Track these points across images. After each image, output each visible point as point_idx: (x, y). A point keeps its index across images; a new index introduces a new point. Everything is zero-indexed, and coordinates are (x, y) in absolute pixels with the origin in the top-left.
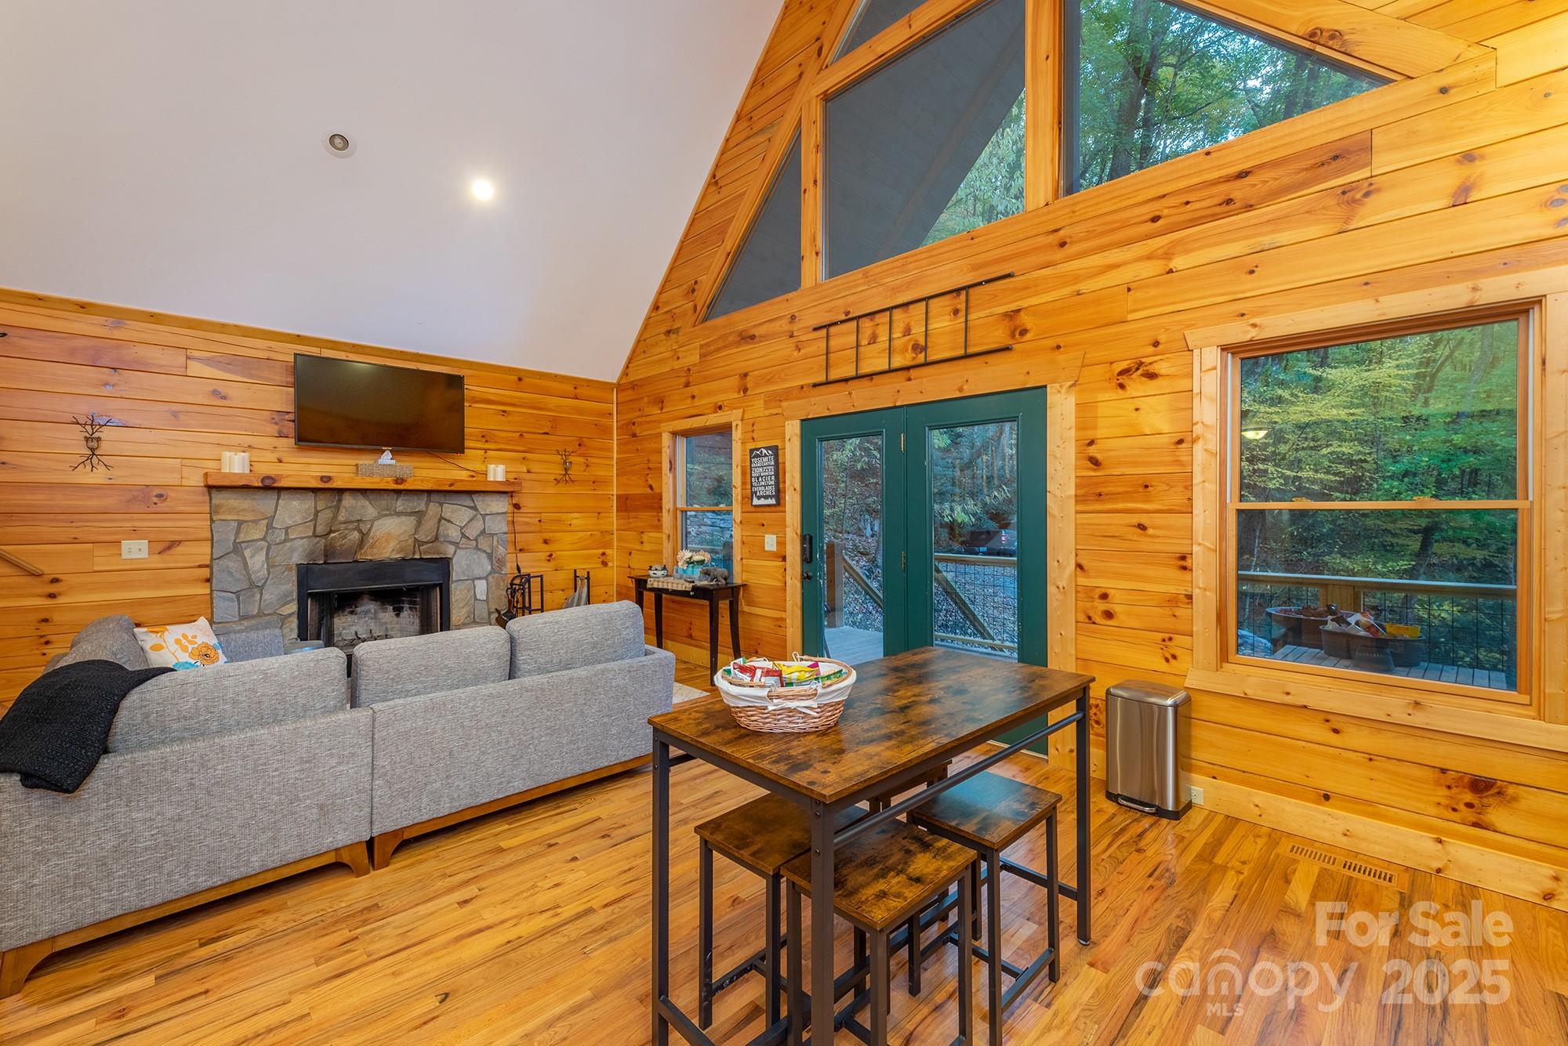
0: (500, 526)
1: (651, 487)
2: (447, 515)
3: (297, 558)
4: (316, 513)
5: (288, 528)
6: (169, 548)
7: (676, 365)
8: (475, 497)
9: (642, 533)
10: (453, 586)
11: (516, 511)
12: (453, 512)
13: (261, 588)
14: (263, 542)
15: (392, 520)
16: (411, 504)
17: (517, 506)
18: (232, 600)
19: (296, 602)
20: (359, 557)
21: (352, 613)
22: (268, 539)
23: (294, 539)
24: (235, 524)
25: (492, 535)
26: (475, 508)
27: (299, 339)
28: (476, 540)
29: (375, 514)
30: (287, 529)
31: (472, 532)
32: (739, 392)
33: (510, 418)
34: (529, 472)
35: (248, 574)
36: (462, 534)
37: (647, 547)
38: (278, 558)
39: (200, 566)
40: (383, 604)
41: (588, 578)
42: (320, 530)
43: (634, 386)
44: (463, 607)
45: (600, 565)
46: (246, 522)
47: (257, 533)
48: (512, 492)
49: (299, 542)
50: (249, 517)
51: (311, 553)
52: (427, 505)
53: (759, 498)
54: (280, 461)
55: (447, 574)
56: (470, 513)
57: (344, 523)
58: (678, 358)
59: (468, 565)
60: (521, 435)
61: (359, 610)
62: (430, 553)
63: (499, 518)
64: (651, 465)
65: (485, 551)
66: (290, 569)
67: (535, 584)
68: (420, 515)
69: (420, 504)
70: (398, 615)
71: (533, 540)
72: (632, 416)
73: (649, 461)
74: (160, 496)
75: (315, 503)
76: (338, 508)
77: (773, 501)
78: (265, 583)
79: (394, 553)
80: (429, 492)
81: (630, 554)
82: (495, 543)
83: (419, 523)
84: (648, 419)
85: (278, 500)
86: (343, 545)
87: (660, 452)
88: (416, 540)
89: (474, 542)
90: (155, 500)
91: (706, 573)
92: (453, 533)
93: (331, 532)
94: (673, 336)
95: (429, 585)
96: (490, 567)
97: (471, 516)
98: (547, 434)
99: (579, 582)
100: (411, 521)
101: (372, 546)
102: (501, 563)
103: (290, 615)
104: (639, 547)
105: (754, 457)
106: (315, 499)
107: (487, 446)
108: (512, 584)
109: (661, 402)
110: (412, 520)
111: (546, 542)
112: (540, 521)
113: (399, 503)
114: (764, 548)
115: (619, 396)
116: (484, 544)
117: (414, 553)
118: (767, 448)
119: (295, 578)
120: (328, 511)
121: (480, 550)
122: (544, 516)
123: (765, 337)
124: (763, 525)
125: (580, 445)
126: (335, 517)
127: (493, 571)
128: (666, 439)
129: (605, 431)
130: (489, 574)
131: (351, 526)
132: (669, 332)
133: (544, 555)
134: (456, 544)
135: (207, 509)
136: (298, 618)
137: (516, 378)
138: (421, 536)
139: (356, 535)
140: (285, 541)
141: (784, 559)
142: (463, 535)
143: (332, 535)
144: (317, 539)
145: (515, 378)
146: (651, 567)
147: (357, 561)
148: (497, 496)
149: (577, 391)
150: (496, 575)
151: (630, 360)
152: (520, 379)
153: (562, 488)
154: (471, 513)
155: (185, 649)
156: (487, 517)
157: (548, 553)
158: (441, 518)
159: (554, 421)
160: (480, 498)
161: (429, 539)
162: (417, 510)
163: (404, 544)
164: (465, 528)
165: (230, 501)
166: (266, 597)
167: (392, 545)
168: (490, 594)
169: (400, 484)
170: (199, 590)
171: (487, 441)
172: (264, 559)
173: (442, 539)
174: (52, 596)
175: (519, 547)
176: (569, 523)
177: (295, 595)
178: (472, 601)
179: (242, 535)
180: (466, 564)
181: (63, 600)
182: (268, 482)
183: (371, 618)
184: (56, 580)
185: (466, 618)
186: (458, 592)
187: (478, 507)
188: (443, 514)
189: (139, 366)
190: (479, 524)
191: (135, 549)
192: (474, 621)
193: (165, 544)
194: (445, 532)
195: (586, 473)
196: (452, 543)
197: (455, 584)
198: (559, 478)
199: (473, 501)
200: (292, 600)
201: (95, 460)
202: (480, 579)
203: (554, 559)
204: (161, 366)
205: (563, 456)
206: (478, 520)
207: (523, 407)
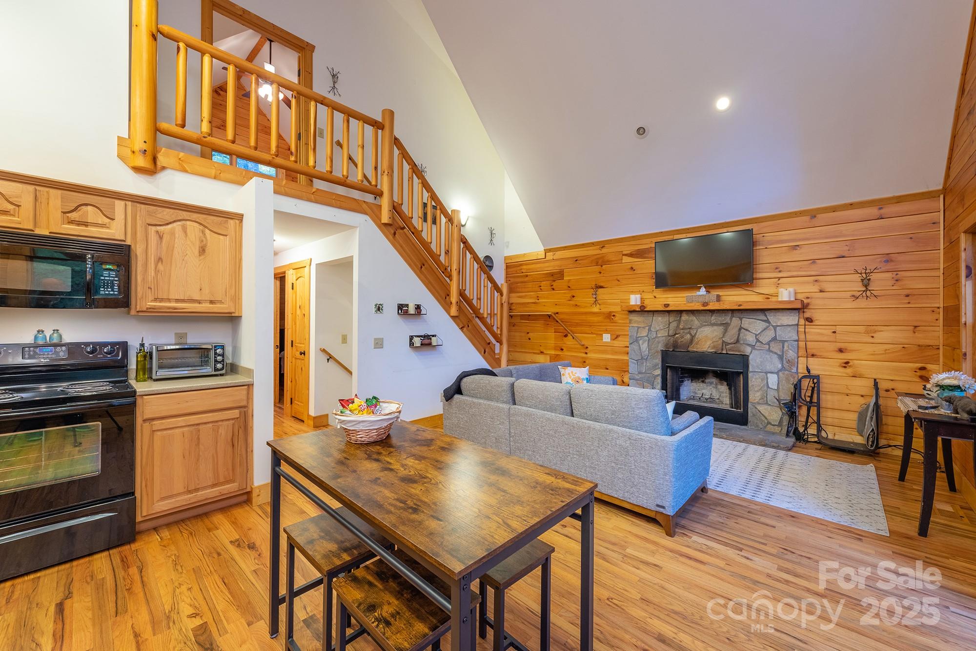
0: (789, 335)
2: (745, 326)
3: (661, 347)
4: (670, 323)
5: (657, 331)
6: (616, 338)
8: (767, 313)
10: (750, 375)
11: (807, 323)
12: (750, 324)
13: (646, 360)
14: (646, 338)
15: (709, 329)
16: (720, 319)
17: (809, 320)
18: (635, 364)
19: (661, 369)
20: (690, 349)
21: (703, 382)
22: (649, 336)
23: (660, 337)
24: (636, 329)
25: (783, 342)
26: (767, 321)
28: (769, 345)
29: (699, 325)
31: (765, 339)
33: (802, 250)
34: (821, 291)
35: (641, 352)
36: (756, 338)
38: (653, 346)
39: (626, 347)
42: (671, 333)
44: (758, 391)
45: (918, 380)
46: (641, 327)
47: (644, 333)
48: (802, 309)
49: (662, 339)
50: (642, 325)
51: (666, 345)
52: (731, 319)
54: (656, 297)
55: (746, 366)
56: (764, 325)
57: (682, 329)
60: (814, 262)
61: (707, 381)
62: (733, 351)
63: (790, 329)
65: (776, 353)
66: (658, 352)
68: (726, 325)
69: (727, 318)
71: (826, 348)
74: (614, 316)
75: (669, 319)
76: (679, 321)
78: (648, 357)
79: (710, 348)
80: (733, 311)
82: (786, 348)
83: (725, 331)
85: (653, 317)
86: (682, 342)
88: (723, 342)
89: (767, 346)
90: (613, 317)
92: (751, 339)
93: (676, 334)
95: (736, 372)
96: (780, 365)
97: (765, 327)
98: (844, 257)
100: (721, 329)
101: (697, 344)
102: (791, 363)
103: (658, 376)
106: (669, 317)
107: (780, 275)
109: (963, 200)
111: (841, 351)
112: (834, 332)
113: (713, 318)
116: (776, 347)
117: (722, 350)
119: (660, 356)
120: (675, 323)
121: (772, 352)
122: (838, 329)
125: (887, 261)
126: (678, 326)
127: (783, 369)
129: (935, 242)
130: (780, 370)
131: (686, 331)
133: (839, 362)
134: (753, 347)
135: (627, 321)
136: (662, 379)
137: (810, 217)
138: (727, 339)
139: (688, 336)
140: (656, 337)
142: (758, 340)
143: (677, 336)
144: (670, 337)
145: (808, 218)
147: (689, 351)
148: (788, 312)
149: (883, 211)
150: (786, 372)
152: (813, 218)
153: (862, 303)
154: (765, 325)
156: (778, 328)
157: (846, 361)
158: (741, 328)
160: (772, 314)
161: (732, 341)
162: (724, 322)
163: (715, 343)
164: (759, 335)
165: (635, 318)
166: (648, 365)
167: (709, 343)
168: (780, 385)
169: (706, 306)
170: (626, 358)
171: (780, 271)
172: (647, 345)
173: (742, 342)
174: (586, 353)
175: (810, 352)
176: (873, 335)
177: (660, 366)
178: (766, 388)
179: (639, 334)
180: (761, 361)
181: (589, 355)
182: (642, 308)
183: (714, 387)
184: (587, 348)
185: (760, 399)
186: (754, 380)
187: (770, 320)
188: (742, 325)
189: (608, 262)
190: (770, 333)
191: (607, 338)
192: (767, 403)
193: (615, 336)
194: (744, 337)
195: (894, 288)
196: (749, 345)
197: (752, 374)
199: (766, 316)
200: (658, 368)
202: (772, 373)
203: (850, 366)
204: (614, 261)
206: (770, 330)
207: (816, 239)
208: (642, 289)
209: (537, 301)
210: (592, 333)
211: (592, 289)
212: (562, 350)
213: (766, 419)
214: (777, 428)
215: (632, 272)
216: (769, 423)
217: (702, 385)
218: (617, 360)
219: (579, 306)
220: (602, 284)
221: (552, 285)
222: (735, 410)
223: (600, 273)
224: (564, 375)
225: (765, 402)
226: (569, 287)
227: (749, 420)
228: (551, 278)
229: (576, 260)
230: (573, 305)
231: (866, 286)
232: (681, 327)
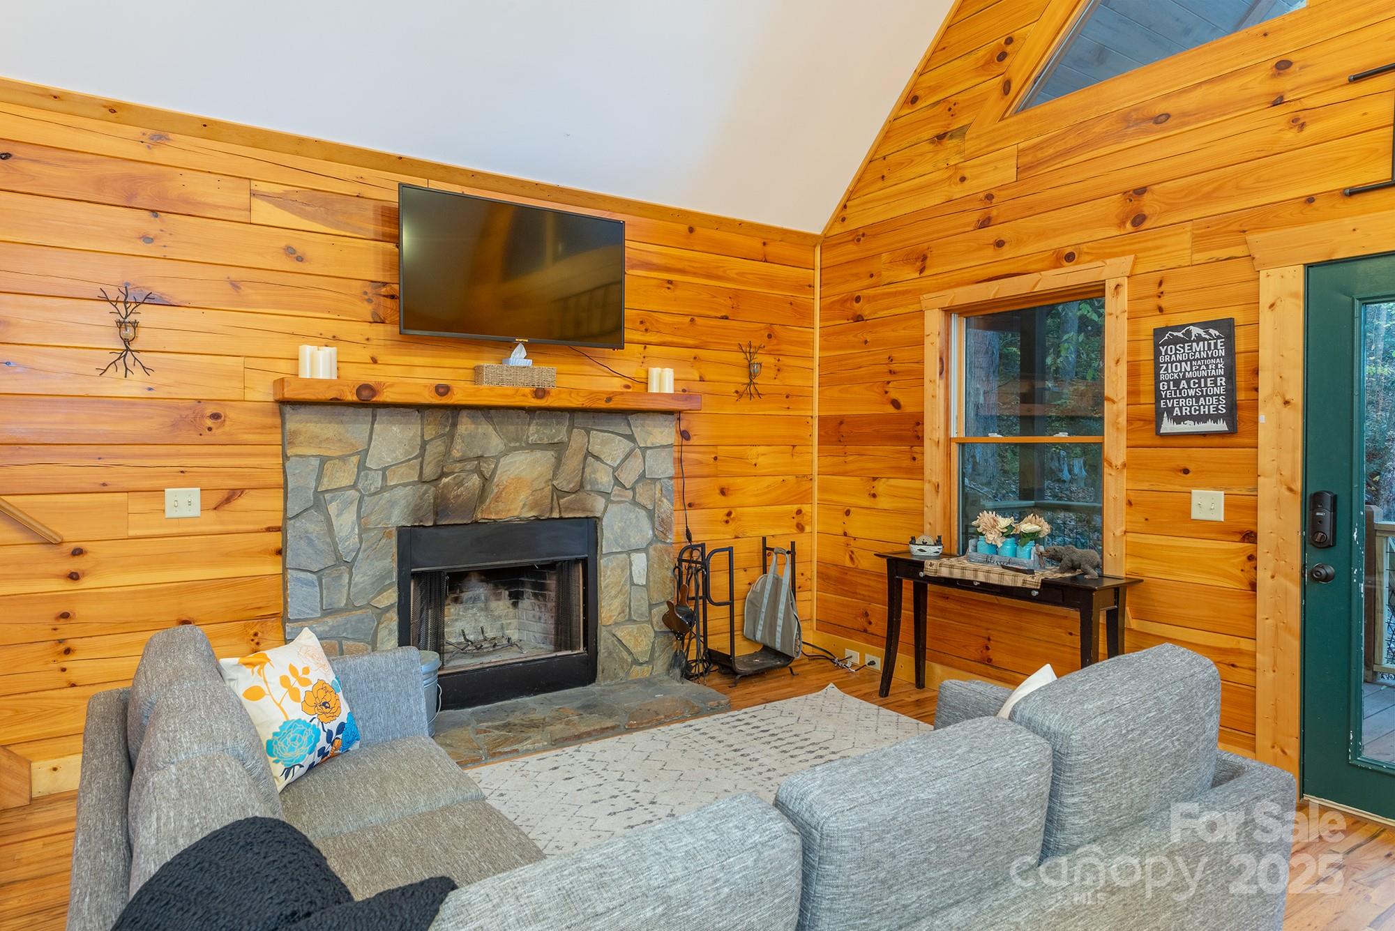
0: (663, 466)
1: (896, 404)
2: (595, 448)
3: (398, 518)
4: (424, 445)
5: (386, 468)
6: (228, 500)
7: (958, 191)
8: (631, 418)
9: (875, 479)
10: (602, 562)
11: (685, 442)
12: (603, 443)
13: (350, 565)
14: (352, 492)
15: (523, 457)
16: (548, 431)
17: (685, 435)
18: (309, 583)
19: (396, 588)
20: (479, 516)
22: (360, 486)
23: (395, 486)
24: (316, 462)
25: (654, 480)
27: (399, 164)
28: (633, 489)
29: (501, 447)
30: (384, 470)
31: (628, 477)
32: (1122, 224)
33: (678, 293)
34: (702, 380)
35: (335, 544)
36: (616, 479)
37: (883, 502)
38: (373, 518)
39: (269, 530)
40: (496, 586)
41: (792, 552)
42: (429, 471)
43: (858, 237)
44: (616, 597)
45: (795, 530)
46: (330, 458)
47: (343, 476)
48: (680, 412)
49: (400, 493)
50: (334, 451)
51: (416, 509)
52: (570, 432)
53: (1179, 420)
54: (374, 361)
55: (594, 544)
56: (625, 445)
57: (460, 461)
58: (963, 179)
59: (623, 530)
60: (692, 320)
61: (465, 596)
62: (573, 510)
63: (663, 453)
64: (894, 367)
65: (644, 507)
66: (389, 536)
68: (559, 448)
69: (558, 431)
71: (706, 489)
72: (853, 287)
73: (891, 359)
74: (216, 416)
75: (422, 429)
76: (451, 437)
77: (1222, 426)
78: (355, 555)
79: (525, 509)
80: (573, 411)
81: (848, 513)
82: (658, 494)
83: (559, 462)
84: (891, 289)
85: (373, 424)
86: (458, 496)
87: (919, 343)
88: (555, 488)
89: (630, 493)
90: (209, 423)
91: (1055, 558)
92: (603, 478)
93: (443, 475)
94: (949, 143)
96: (650, 532)
97: (628, 450)
98: (727, 318)
100: (545, 459)
101: (497, 498)
102: (666, 525)
103: (388, 609)
104: (867, 502)
105: (1167, 343)
106: (422, 424)
107: (646, 338)
108: (680, 560)
109: (921, 260)
110: (550, 455)
111: (723, 492)
112: (715, 458)
113: (533, 428)
114: (1190, 514)
115: (823, 256)
116: (643, 494)
117: (552, 510)
118: (1205, 325)
119: (395, 550)
120: (438, 442)
121: (638, 504)
122: (722, 451)
123: (1186, 117)
124: (1186, 471)
125: (770, 336)
126: (448, 452)
127: (656, 538)
128: (933, 321)
129: (803, 314)
130: (650, 544)
131: (469, 466)
132: (941, 137)
133: (721, 513)
134: (605, 494)
135: (278, 438)
136: (399, 614)
137: (687, 227)
138: (563, 483)
139: (475, 480)
140: (384, 488)
141: (1250, 536)
142: (617, 482)
143: (445, 480)
144: (425, 487)
145: (684, 228)
146: (913, 538)
147: (476, 522)
148: (661, 418)
149: (767, 249)
150: (659, 545)
151: (851, 194)
152: (691, 230)
153: (746, 406)
154: (627, 445)
155: (294, 695)
156: (649, 452)
157: (726, 511)
158: (588, 454)
159: (736, 295)
160: (639, 422)
161: (571, 486)
162: (556, 440)
163: (538, 495)
164: (619, 470)
165: (308, 425)
166: (357, 579)
167: (524, 496)
168: (650, 575)
169: (541, 398)
170: (272, 568)
171: (646, 331)
172: (355, 518)
173: (588, 487)
174: (74, 576)
175: (688, 499)
176: (754, 461)
177: (395, 579)
178: (628, 587)
179: (325, 480)
180: (619, 527)
181: (88, 583)
182: (365, 394)
183: (482, 610)
184: (78, 552)
185: (619, 614)
186: (609, 573)
187: (636, 435)
188: (590, 448)
189: (189, 206)
190: (638, 463)
191: (183, 502)
192: (631, 620)
193: (223, 495)
194: (593, 476)
195: (777, 382)
196: (602, 493)
197: (606, 559)
198: (742, 388)
199: (629, 426)
200: (391, 585)
201: (129, 358)
202: (637, 550)
203: (733, 519)
204: (216, 207)
205: (748, 355)
206: (635, 456)
207: (695, 274)
208: (332, 327)
210: (105, 489)
211: (105, 300)
213: (630, 653)
214: (646, 669)
215: (292, 265)
216: (636, 662)
218: (231, 584)
220: (157, 289)
222: (569, 652)
223: (149, 240)
225: (627, 618)
227: (600, 668)
231: (751, 376)
232: (456, 454)
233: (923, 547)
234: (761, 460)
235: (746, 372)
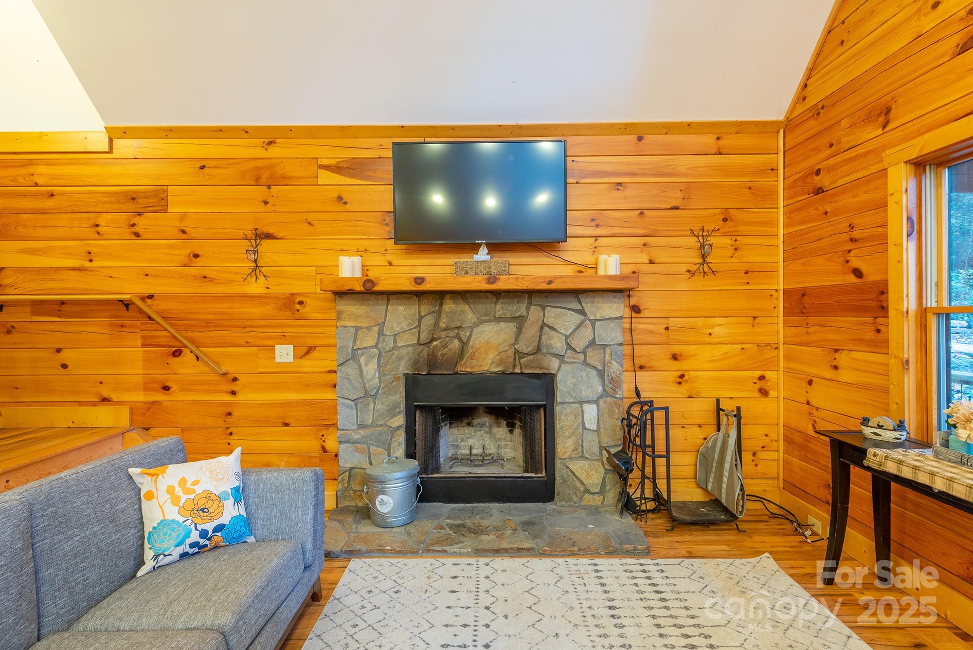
0: (612, 335)
1: (858, 273)
2: (550, 321)
3: (404, 368)
4: (420, 319)
5: (397, 334)
6: (307, 353)
7: (929, 22)
8: (582, 298)
9: (836, 351)
10: (558, 409)
11: (634, 315)
12: (557, 316)
13: (374, 397)
14: (374, 350)
15: (491, 327)
16: (510, 308)
17: (636, 309)
18: (350, 407)
19: (404, 415)
20: (459, 369)
21: (469, 424)
22: (380, 346)
23: (402, 347)
24: (353, 331)
25: (604, 347)
26: (582, 312)
27: (403, 131)
28: (584, 352)
29: (474, 320)
30: (395, 335)
31: (579, 343)
33: (627, 192)
34: (651, 262)
35: (363, 382)
36: (568, 344)
37: (845, 375)
38: (388, 367)
39: (328, 372)
40: (497, 417)
41: (738, 416)
42: (424, 337)
44: (569, 437)
45: (757, 395)
46: (361, 328)
47: (369, 340)
48: (630, 290)
49: (406, 351)
50: (365, 323)
51: (415, 364)
52: (528, 309)
54: (391, 264)
55: (550, 393)
56: (577, 318)
57: (445, 330)
58: (935, 5)
59: (575, 385)
60: (641, 214)
61: (475, 422)
62: (532, 367)
63: (612, 324)
64: (856, 234)
65: (594, 368)
66: (399, 379)
67: (659, 416)
68: (520, 320)
69: (519, 308)
70: (511, 432)
71: (657, 354)
72: (813, 161)
73: (851, 226)
74: (301, 303)
75: (419, 308)
76: (439, 313)
78: (378, 391)
79: (494, 365)
80: (530, 293)
81: (810, 382)
82: (608, 358)
83: (519, 331)
84: (852, 153)
85: (387, 305)
86: (443, 355)
87: (882, 205)
88: (516, 351)
89: (582, 356)
90: (298, 307)
92: (557, 343)
93: (433, 339)
95: (531, 406)
96: (601, 388)
97: (578, 322)
98: (677, 208)
99: (724, 419)
100: (510, 328)
101: (472, 357)
102: (616, 383)
103: (398, 428)
104: (829, 373)
106: (420, 304)
107: (598, 231)
108: (628, 413)
110: (511, 327)
111: (675, 357)
112: (667, 329)
113: (499, 306)
115: (787, 139)
116: (594, 358)
117: (514, 366)
119: (402, 389)
120: (430, 317)
121: (589, 365)
122: (673, 322)
125: (725, 220)
126: (437, 323)
127: (605, 394)
128: (899, 178)
129: (766, 196)
130: (601, 397)
131: (452, 333)
133: (673, 376)
134: (561, 357)
135: (333, 315)
136: (406, 432)
137: (635, 137)
138: (522, 347)
139: (456, 343)
140: (394, 348)
142: (569, 347)
143: (435, 343)
144: (421, 347)
145: (633, 138)
146: (865, 420)
147: (458, 373)
148: (611, 295)
149: (721, 142)
150: (609, 399)
151: (810, 72)
152: (640, 139)
153: (698, 282)
154: (579, 318)
155: (175, 500)
156: (598, 323)
157: (679, 373)
158: (544, 325)
159: (687, 188)
160: (589, 299)
161: (530, 349)
162: (517, 315)
163: (503, 355)
164: (571, 338)
165: (350, 308)
166: (378, 407)
167: (492, 355)
168: (601, 422)
169: (493, 283)
170: (330, 395)
171: (597, 226)
172: (376, 367)
173: (545, 350)
174: (233, 393)
175: (638, 362)
176: (709, 331)
177: (403, 407)
178: (581, 430)
179: (358, 342)
180: (572, 382)
181: (240, 397)
182: (368, 285)
183: (487, 432)
184: (235, 379)
185: (573, 451)
186: (563, 418)
187: (586, 310)
188: (545, 320)
189: (285, 180)
190: (587, 333)
191: (284, 353)
192: (583, 457)
193: (305, 349)
194: (548, 342)
195: (733, 260)
196: (556, 355)
197: (560, 407)
198: (694, 268)
199: (580, 302)
200: (399, 413)
201: (258, 271)
202: (589, 402)
203: (686, 381)
204: (299, 178)
205: (701, 238)
206: (586, 327)
207: (644, 175)
208: (364, 244)
209: (88, 264)
210: (248, 345)
211: (247, 239)
212: (166, 388)
213: (582, 483)
214: (598, 498)
215: (340, 208)
216: (587, 491)
217: (468, 430)
218: (309, 403)
219: (211, 280)
220: (270, 230)
221: (133, 225)
222: (533, 475)
223: (266, 203)
224: (150, 496)
225: (580, 454)
226: (183, 232)
227: (556, 491)
228: (131, 206)
229: (203, 167)
230: (195, 277)
231: (704, 256)
232: (442, 325)
233: (878, 431)
234: (716, 331)
235: (697, 253)
